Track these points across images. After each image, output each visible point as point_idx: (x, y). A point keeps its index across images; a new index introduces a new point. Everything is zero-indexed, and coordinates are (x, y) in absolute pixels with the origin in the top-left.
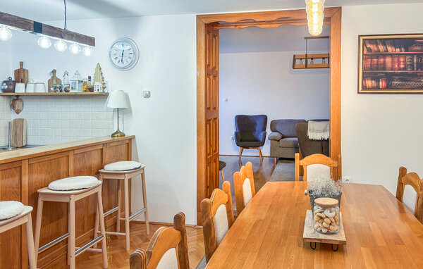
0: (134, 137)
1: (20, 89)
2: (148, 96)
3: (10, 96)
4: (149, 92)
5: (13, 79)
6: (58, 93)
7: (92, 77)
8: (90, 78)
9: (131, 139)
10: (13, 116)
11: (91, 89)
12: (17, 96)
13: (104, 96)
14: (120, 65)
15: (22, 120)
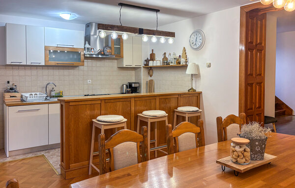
0: (201, 92)
1: (151, 64)
2: (209, 66)
3: (148, 68)
4: (210, 64)
5: (149, 59)
6: (166, 65)
7: (181, 55)
8: (180, 56)
9: (200, 93)
10: (150, 78)
11: (179, 63)
12: (151, 68)
13: (185, 67)
14: (195, 47)
15: (152, 80)
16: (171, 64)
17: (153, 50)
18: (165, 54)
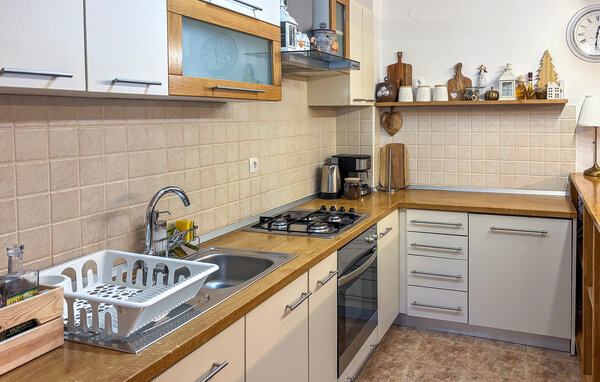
8: (530, 75)
11: (540, 95)
14: (595, 53)
16: (502, 98)
17: (400, 55)
18: (458, 67)
